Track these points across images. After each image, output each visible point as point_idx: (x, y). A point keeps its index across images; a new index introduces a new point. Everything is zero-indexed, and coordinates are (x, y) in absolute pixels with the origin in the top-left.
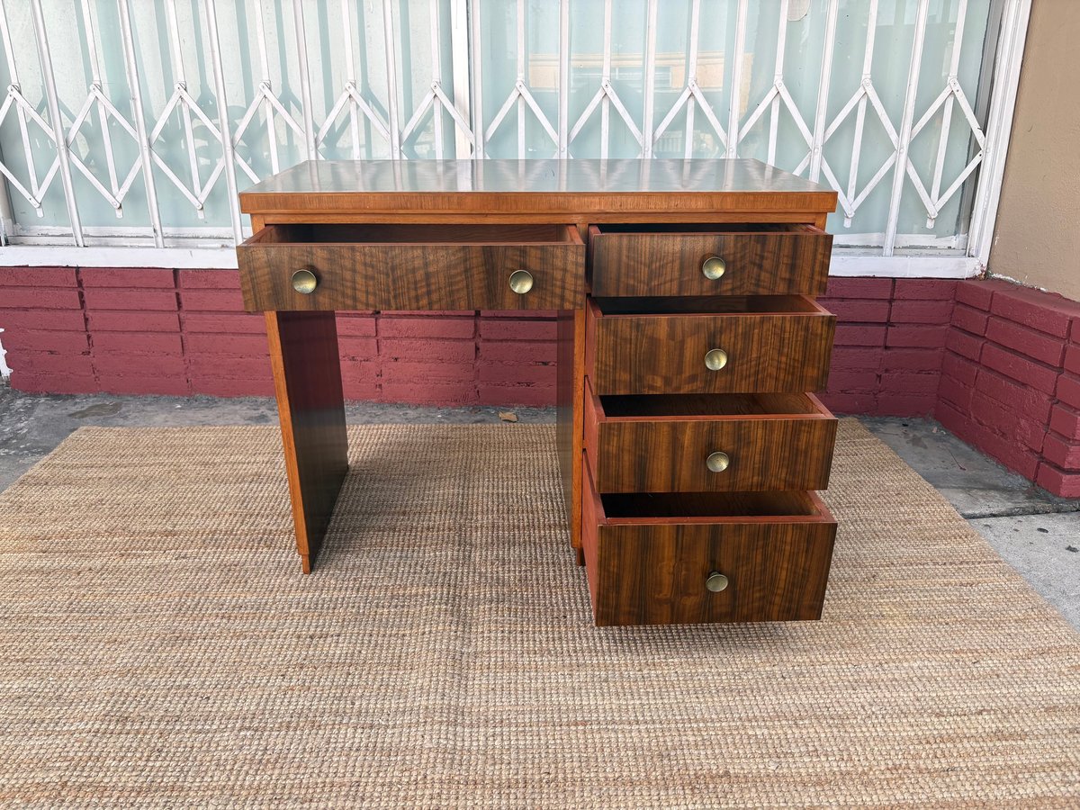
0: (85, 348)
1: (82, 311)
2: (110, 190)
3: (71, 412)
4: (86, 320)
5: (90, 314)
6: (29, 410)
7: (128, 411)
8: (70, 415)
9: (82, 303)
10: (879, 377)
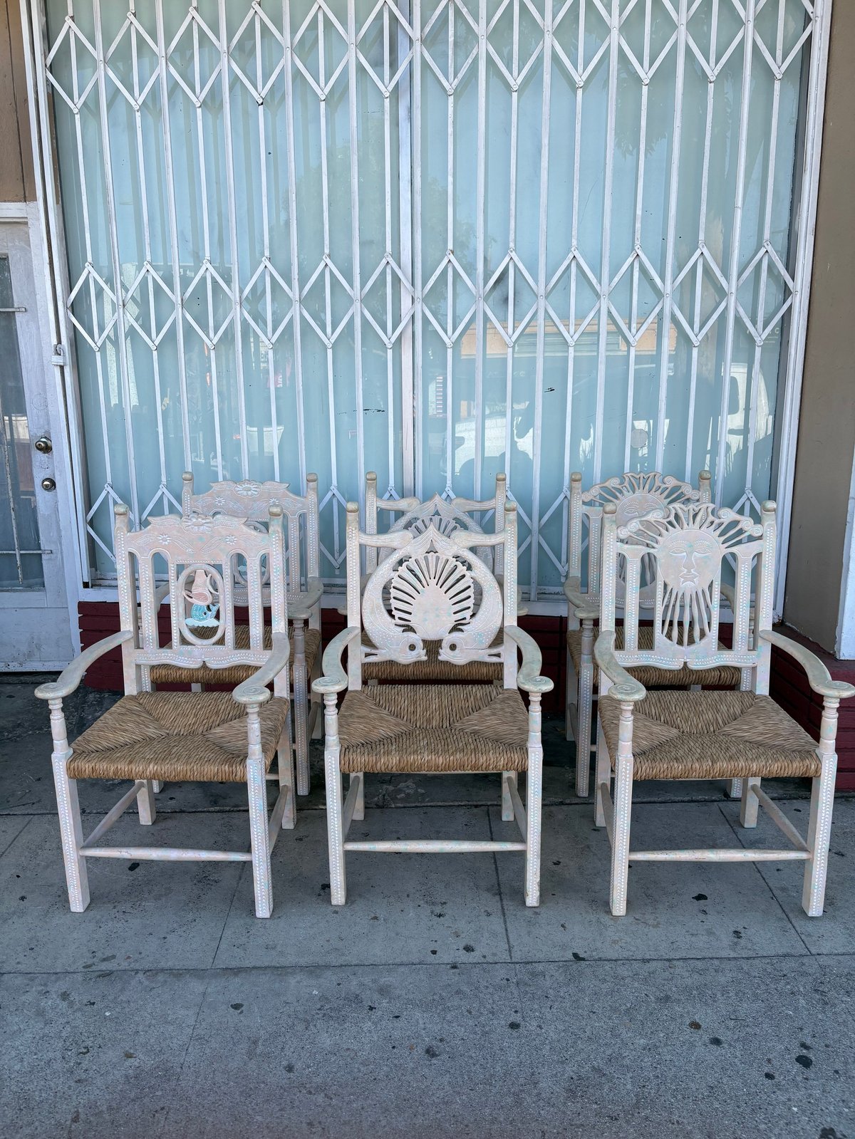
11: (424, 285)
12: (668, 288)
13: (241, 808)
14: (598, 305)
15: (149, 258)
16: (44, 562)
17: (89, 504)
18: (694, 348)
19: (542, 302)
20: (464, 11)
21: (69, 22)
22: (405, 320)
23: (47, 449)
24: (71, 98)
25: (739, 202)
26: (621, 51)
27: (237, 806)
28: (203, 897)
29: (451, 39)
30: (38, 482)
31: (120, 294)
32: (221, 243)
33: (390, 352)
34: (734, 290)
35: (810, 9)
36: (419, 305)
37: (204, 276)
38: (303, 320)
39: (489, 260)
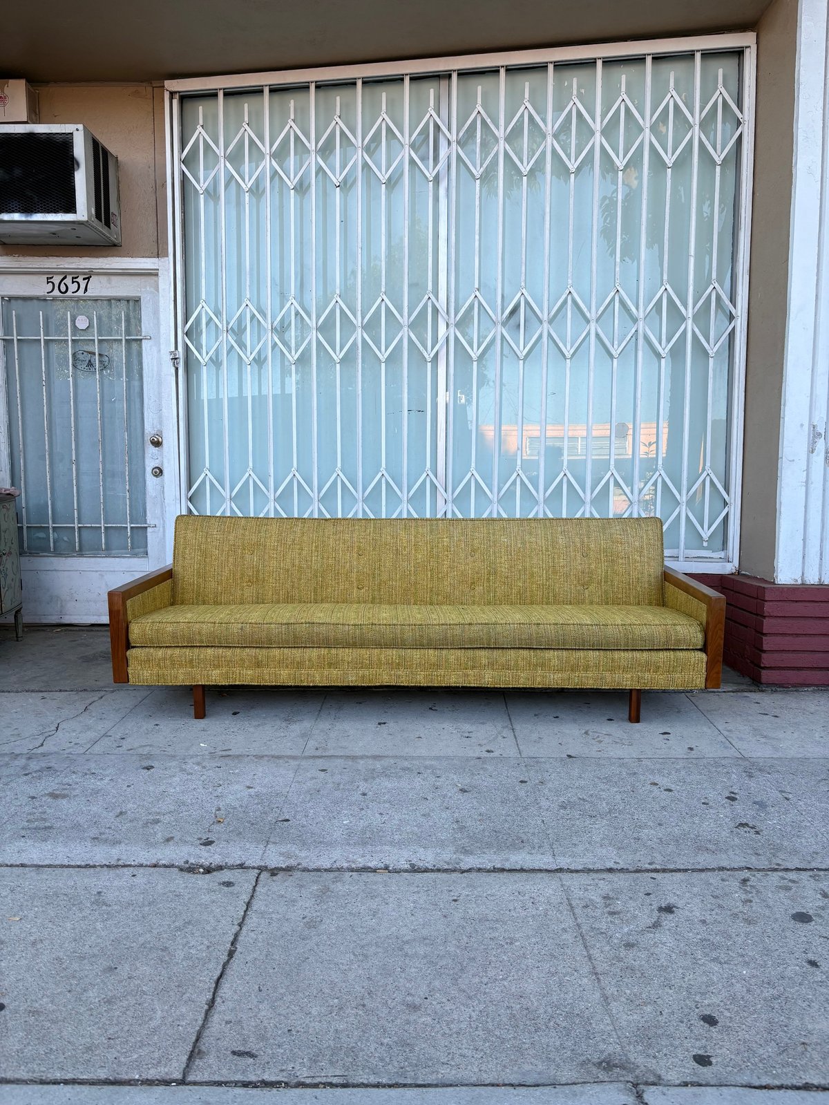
11: (456, 315)
12: (641, 314)
14: (588, 328)
15: (248, 296)
16: (149, 535)
17: (190, 486)
18: (662, 359)
19: (546, 325)
20: (488, 121)
21: (200, 129)
22: (441, 340)
23: (157, 444)
24: (198, 181)
25: (692, 252)
26: (602, 147)
28: (290, 727)
29: (478, 141)
30: (149, 470)
31: (225, 322)
32: (302, 286)
33: (429, 365)
34: (690, 315)
35: (740, 115)
36: (452, 329)
37: (289, 309)
38: (364, 340)
39: (505, 295)
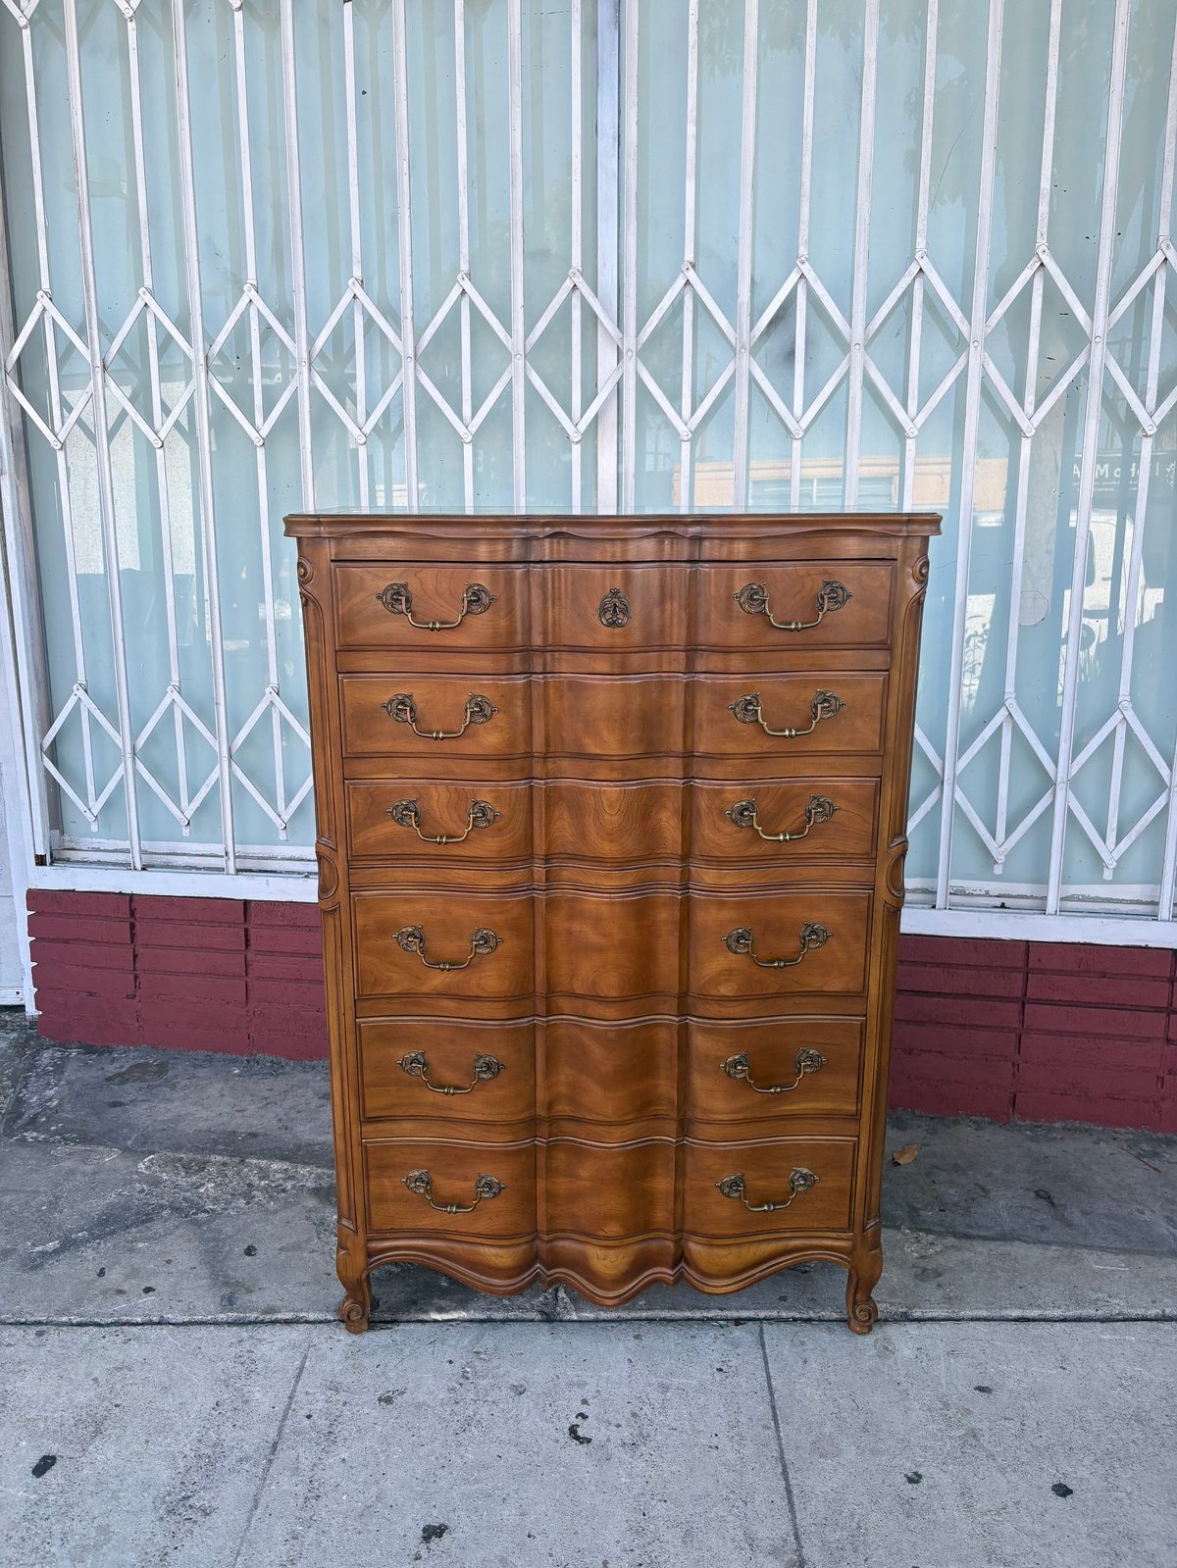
0: (131, 991)
1: (132, 946)
2: (178, 804)
3: (110, 1075)
4: (135, 956)
5: (141, 950)
6: (59, 1068)
7: (177, 1076)
8: (108, 1079)
9: (133, 935)
10: (1163, 1078)
11: (639, 330)
12: (1099, 325)
13: (279, 1316)
14: (962, 361)
15: (148, 283)
18: (1145, 440)
19: (858, 355)
22: (605, 390)
27: (270, 1310)
28: (174, 1554)
31: (97, 346)
32: (278, 256)
33: (576, 450)
36: (630, 364)
37: (245, 315)
38: (421, 391)
39: (758, 279)
